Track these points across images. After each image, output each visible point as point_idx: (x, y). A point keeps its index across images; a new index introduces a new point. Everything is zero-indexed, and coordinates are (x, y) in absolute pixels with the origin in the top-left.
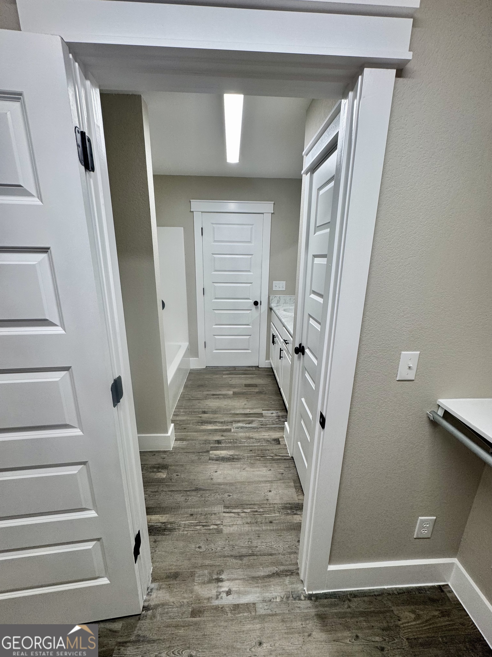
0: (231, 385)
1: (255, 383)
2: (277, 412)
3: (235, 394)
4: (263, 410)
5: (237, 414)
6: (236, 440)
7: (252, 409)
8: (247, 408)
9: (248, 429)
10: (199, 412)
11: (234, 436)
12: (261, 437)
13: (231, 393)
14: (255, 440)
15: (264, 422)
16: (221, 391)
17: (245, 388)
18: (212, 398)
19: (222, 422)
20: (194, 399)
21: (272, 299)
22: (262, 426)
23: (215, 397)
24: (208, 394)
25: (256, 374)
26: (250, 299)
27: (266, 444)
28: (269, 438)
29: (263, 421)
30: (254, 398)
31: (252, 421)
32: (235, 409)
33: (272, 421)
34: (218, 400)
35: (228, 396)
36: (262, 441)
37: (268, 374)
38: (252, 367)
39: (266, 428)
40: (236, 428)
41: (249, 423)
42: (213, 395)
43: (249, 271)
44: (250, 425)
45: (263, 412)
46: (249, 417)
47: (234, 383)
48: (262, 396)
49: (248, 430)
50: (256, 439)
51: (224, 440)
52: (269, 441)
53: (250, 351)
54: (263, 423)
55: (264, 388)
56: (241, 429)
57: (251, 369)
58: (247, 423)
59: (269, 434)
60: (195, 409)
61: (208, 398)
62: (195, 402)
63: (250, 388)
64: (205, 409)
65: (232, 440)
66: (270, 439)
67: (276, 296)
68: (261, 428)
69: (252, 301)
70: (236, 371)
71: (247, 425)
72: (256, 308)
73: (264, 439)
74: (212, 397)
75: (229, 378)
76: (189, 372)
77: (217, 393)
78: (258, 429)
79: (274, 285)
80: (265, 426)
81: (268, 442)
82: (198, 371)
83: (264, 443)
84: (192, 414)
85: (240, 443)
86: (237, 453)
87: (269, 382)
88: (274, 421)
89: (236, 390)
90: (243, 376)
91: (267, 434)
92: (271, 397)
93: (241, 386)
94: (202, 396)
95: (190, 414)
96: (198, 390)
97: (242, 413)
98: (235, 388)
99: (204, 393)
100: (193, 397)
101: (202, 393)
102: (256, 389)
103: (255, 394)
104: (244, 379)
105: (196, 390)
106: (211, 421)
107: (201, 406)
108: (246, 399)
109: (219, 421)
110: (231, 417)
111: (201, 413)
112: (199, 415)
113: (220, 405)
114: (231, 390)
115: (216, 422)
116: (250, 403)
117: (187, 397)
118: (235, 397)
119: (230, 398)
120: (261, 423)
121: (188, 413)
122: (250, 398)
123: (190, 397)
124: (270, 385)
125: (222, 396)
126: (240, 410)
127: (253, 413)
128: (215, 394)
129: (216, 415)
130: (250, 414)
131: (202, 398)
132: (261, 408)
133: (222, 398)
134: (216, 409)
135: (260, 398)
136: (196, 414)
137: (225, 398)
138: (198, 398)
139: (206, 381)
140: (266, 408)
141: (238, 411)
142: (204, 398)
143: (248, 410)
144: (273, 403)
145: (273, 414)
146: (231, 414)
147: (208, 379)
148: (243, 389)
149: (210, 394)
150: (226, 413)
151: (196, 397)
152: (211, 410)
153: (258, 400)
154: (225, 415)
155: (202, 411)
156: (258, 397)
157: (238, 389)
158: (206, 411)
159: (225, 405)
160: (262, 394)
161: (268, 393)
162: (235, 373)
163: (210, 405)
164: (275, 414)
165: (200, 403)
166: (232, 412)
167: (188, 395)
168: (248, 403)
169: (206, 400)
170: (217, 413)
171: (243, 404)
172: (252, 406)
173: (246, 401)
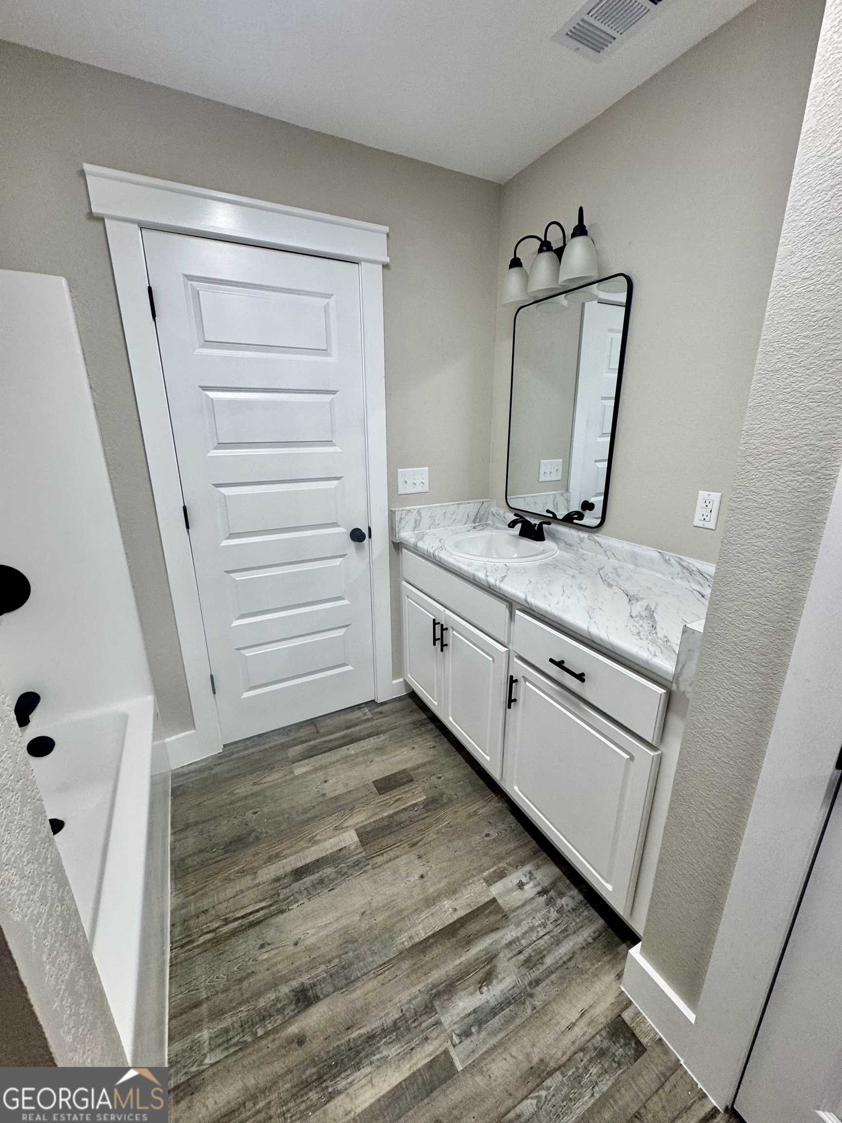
0: (336, 798)
1: (401, 768)
2: (531, 874)
3: (366, 836)
4: (490, 881)
7: (452, 891)
8: (439, 897)
9: (501, 1017)
10: (280, 1011)
11: (483, 1096)
12: (567, 1043)
13: (350, 838)
14: (559, 1076)
15: (524, 943)
16: (315, 843)
17: (383, 797)
18: (300, 892)
20: (234, 933)
21: (401, 519)
22: (533, 976)
23: (308, 880)
24: (277, 880)
25: (384, 732)
26: (338, 526)
28: (591, 1031)
29: (518, 939)
30: (431, 835)
31: (488, 961)
32: (402, 915)
33: (543, 926)
34: (324, 899)
35: (350, 862)
36: (586, 1069)
37: (414, 723)
38: (359, 707)
39: (553, 978)
40: (460, 1038)
41: (488, 979)
42: (299, 873)
43: (329, 443)
44: (496, 991)
45: (496, 890)
46: (470, 941)
47: (340, 790)
48: (447, 817)
49: (506, 1022)
50: (558, 1068)
52: (603, 1052)
53: (349, 668)
54: (526, 955)
55: (434, 778)
56: (483, 1034)
57: (358, 714)
58: (481, 984)
59: (579, 1007)
60: (258, 994)
61: (291, 899)
62: (245, 946)
63: (397, 793)
64: (297, 972)
66: (599, 1033)
67: (409, 511)
68: (538, 982)
69: (344, 531)
70: (324, 735)
71: (489, 996)
72: (358, 549)
73: (583, 1050)
74: (296, 886)
75: (316, 770)
76: (174, 790)
77: (308, 861)
78: (531, 996)
79: (400, 480)
80: (540, 969)
81: (605, 1062)
82: (205, 775)
83: (599, 1075)
84: (257, 1039)
87: (431, 752)
89: (359, 818)
90: (353, 749)
91: (576, 1013)
92: (471, 809)
93: (366, 796)
94: (260, 901)
95: (248, 1038)
96: (234, 871)
97: (437, 929)
98: (353, 808)
99: (259, 880)
100: (227, 922)
101: (252, 880)
102: (416, 793)
103: (425, 815)
104: (361, 763)
105: (226, 874)
106: (352, 1045)
107: (276, 964)
108: (412, 849)
109: (385, 1028)
110: (413, 977)
111: (296, 1011)
112: (293, 1029)
113: (344, 922)
114: (345, 825)
115: (371, 1038)
116: (433, 866)
117: (205, 931)
118: (373, 857)
119: (361, 868)
120: (522, 957)
121: (236, 1039)
122: (422, 839)
123: (216, 925)
124: (444, 760)
125: (329, 871)
126: (423, 915)
127: (468, 912)
128: (302, 867)
129: (358, 993)
130: (462, 922)
131: (262, 909)
132: (474, 873)
133: (336, 879)
134: (339, 956)
135: (447, 829)
136: (275, 1030)
137: (346, 873)
138: (248, 921)
139: (249, 814)
140: (491, 870)
141: (420, 927)
142: (272, 908)
143: (447, 904)
144: (494, 835)
145: (526, 887)
146: (404, 959)
147: (250, 801)
148: (380, 804)
149: (285, 876)
150: (389, 961)
151: (239, 915)
152: (325, 968)
153: (450, 841)
154: (386, 973)
155: (293, 991)
156: (441, 826)
157: (364, 810)
158: (309, 987)
159: (363, 913)
160: (443, 806)
161: (456, 794)
162: (325, 746)
163: (310, 941)
164: (528, 883)
165: (269, 948)
166: (401, 941)
167: (205, 912)
168: (428, 868)
169: (282, 912)
170: (353, 978)
171: (416, 878)
172: (447, 880)
173: (417, 862)
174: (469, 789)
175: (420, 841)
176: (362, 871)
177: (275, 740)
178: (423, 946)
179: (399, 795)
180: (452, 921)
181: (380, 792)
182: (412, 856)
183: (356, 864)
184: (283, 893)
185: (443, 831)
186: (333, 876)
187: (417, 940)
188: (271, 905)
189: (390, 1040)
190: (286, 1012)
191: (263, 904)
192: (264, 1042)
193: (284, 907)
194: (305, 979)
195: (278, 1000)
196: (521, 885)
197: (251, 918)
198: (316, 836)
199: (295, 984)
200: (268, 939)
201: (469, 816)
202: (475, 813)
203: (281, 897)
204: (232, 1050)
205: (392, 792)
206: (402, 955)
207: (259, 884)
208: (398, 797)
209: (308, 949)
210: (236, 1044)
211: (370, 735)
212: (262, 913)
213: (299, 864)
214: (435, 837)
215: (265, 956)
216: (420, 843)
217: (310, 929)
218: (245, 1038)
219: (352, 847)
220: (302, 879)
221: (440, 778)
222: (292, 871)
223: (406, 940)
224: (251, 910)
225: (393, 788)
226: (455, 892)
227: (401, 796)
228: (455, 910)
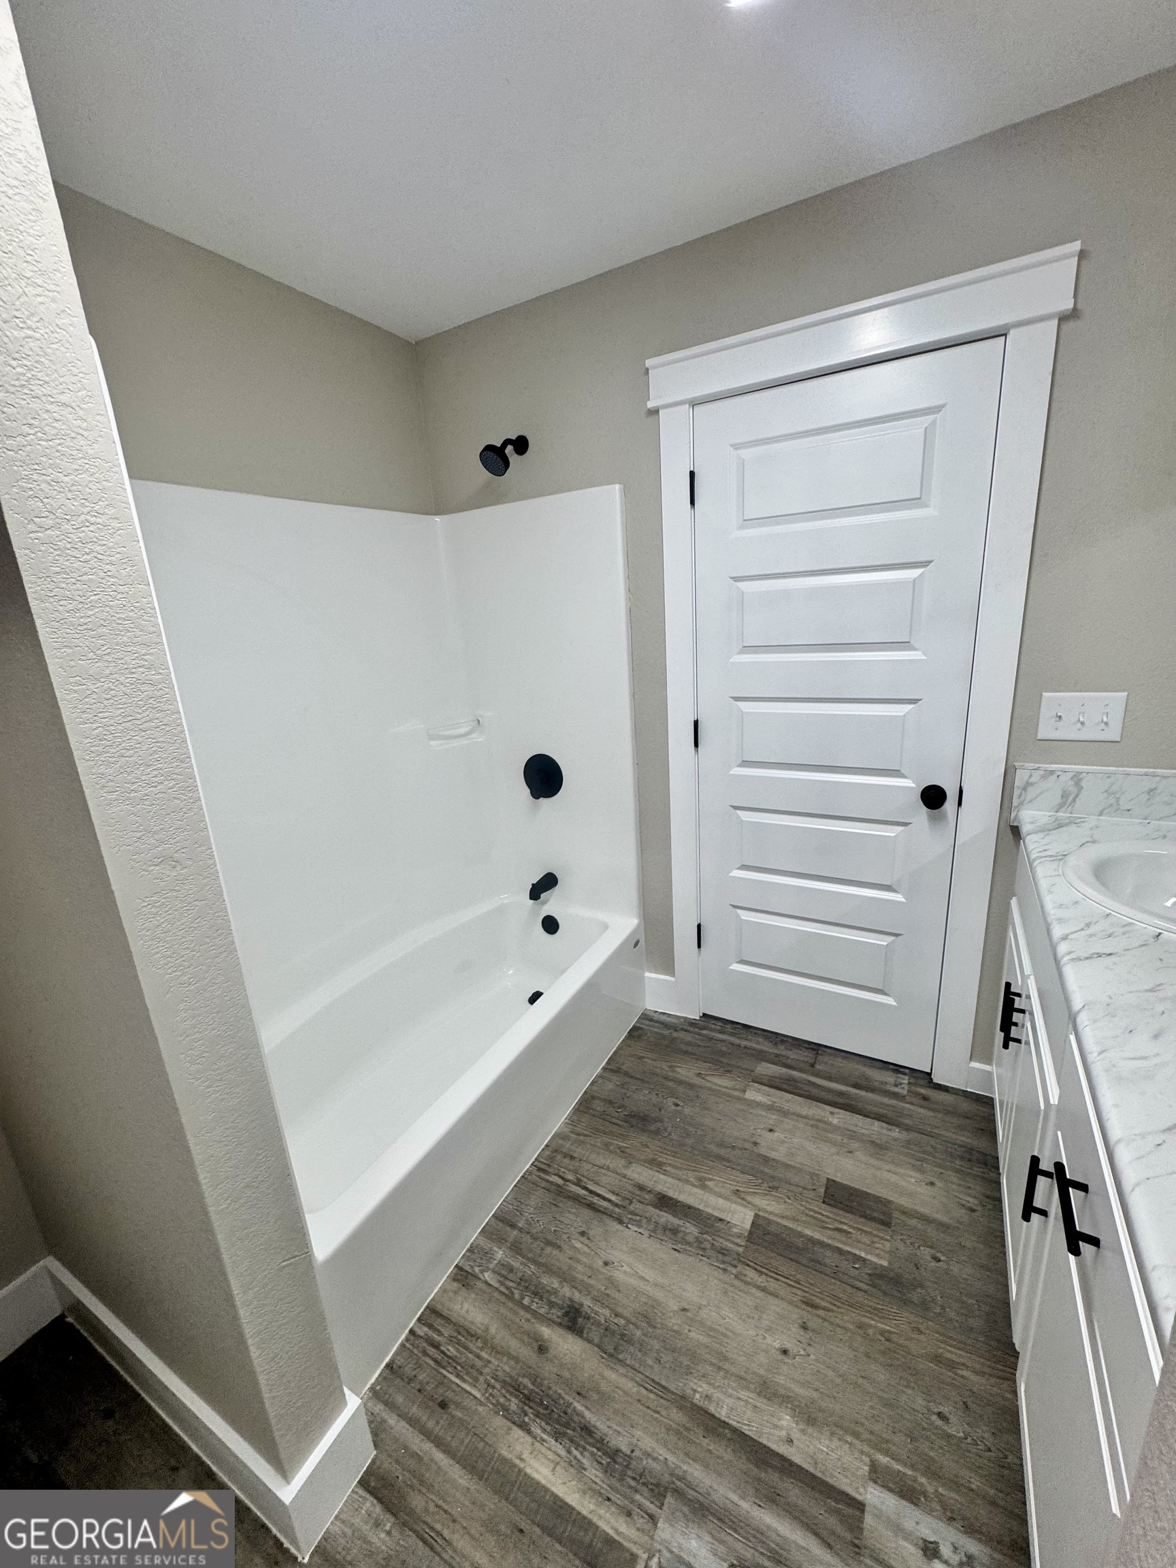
0: (766, 1160)
1: (883, 1193)
2: (965, 1552)
3: (761, 1232)
4: (877, 1473)
7: (809, 1416)
8: (784, 1399)
10: (551, 1305)
13: (741, 1218)
16: (703, 1187)
17: (827, 1211)
18: (649, 1220)
20: (575, 1198)
21: (1028, 784)
23: (666, 1217)
24: (641, 1188)
25: (908, 1129)
26: (903, 776)
30: (849, 1318)
32: (721, 1363)
34: (661, 1251)
35: (720, 1244)
37: (970, 1150)
38: (897, 1069)
42: (664, 1202)
43: (905, 645)
45: (874, 1494)
47: (779, 1154)
48: (900, 1322)
53: (890, 1001)
55: (926, 1253)
57: (888, 1077)
60: (548, 1269)
61: (638, 1220)
62: (574, 1219)
63: (848, 1221)
64: (586, 1289)
67: (1052, 772)
69: (911, 785)
70: (817, 1075)
72: (932, 819)
74: (650, 1210)
75: (770, 1108)
76: (635, 1029)
77: (682, 1198)
79: (1046, 714)
82: (666, 1032)
84: (521, 1304)
87: (961, 1213)
89: (771, 1206)
90: (838, 1118)
92: (951, 1353)
93: (804, 1188)
94: (613, 1193)
95: (517, 1296)
96: (617, 1145)
97: (746, 1430)
98: (775, 1188)
99: (629, 1173)
100: (578, 1183)
101: (624, 1167)
102: (877, 1245)
103: (863, 1286)
104: (834, 1144)
105: (610, 1141)
106: (569, 1411)
107: (578, 1261)
108: (804, 1306)
109: (605, 1442)
110: (673, 1438)
111: (559, 1320)
112: (546, 1331)
113: (659, 1295)
114: (749, 1198)
115: (587, 1430)
116: (812, 1357)
117: (561, 1174)
118: (748, 1265)
119: (724, 1262)
121: (511, 1284)
122: (829, 1310)
123: (570, 1177)
124: (969, 1241)
125: (691, 1230)
126: (743, 1394)
127: (806, 1466)
128: (671, 1199)
129: (613, 1376)
130: (787, 1467)
131: (609, 1201)
132: (866, 1436)
133: (689, 1244)
134: (629, 1321)
135: (880, 1337)
136: (535, 1314)
137: (704, 1249)
138: (591, 1199)
139: (671, 1101)
140: (898, 1467)
141: (729, 1401)
142: (617, 1210)
143: (786, 1420)
144: (956, 1429)
145: (936, 1561)
146: (681, 1408)
147: (681, 1089)
148: (811, 1213)
149: (650, 1191)
150: (663, 1387)
151: (591, 1187)
152: (608, 1315)
153: (867, 1355)
154: (652, 1396)
155: (571, 1300)
156: (873, 1322)
157: (785, 1202)
158: (584, 1313)
159: (684, 1310)
160: (906, 1302)
161: (943, 1308)
162: (806, 1088)
163: (619, 1276)
164: (947, 1563)
165: (586, 1241)
166: (695, 1387)
167: (572, 1158)
168: (802, 1352)
169: (621, 1222)
170: (621, 1357)
171: (777, 1345)
172: (815, 1395)
173: (795, 1329)
174: (976, 1323)
175: (824, 1309)
176: (721, 1266)
177: (758, 1043)
178: (714, 1426)
179: (850, 1226)
180: (774, 1447)
181: (826, 1200)
182: (796, 1314)
183: (723, 1252)
184: (635, 1206)
185: (871, 1332)
186: (690, 1239)
187: (712, 1409)
188: (617, 1205)
189: (599, 1459)
190: (554, 1311)
191: (613, 1198)
192: (522, 1313)
193: (626, 1220)
194: (587, 1302)
195: (556, 1292)
196: (931, 1550)
197: (595, 1200)
198: (710, 1180)
199: (577, 1296)
200: (591, 1233)
201: (937, 1359)
202: (952, 1366)
203: (631, 1208)
204: (502, 1289)
205: (841, 1212)
206: (683, 1402)
207: (625, 1176)
208: (845, 1227)
209: (611, 1281)
210: (508, 1288)
211: (879, 1117)
212: (605, 1204)
213: (671, 1193)
214: (851, 1326)
215: (578, 1245)
216: (821, 1312)
217: (629, 1265)
218: (516, 1291)
219: (735, 1230)
220: (661, 1210)
221: (937, 1260)
222: (660, 1193)
223: (701, 1393)
224: (601, 1193)
225: (849, 1210)
226: (811, 1421)
227: (851, 1230)
228: (790, 1441)
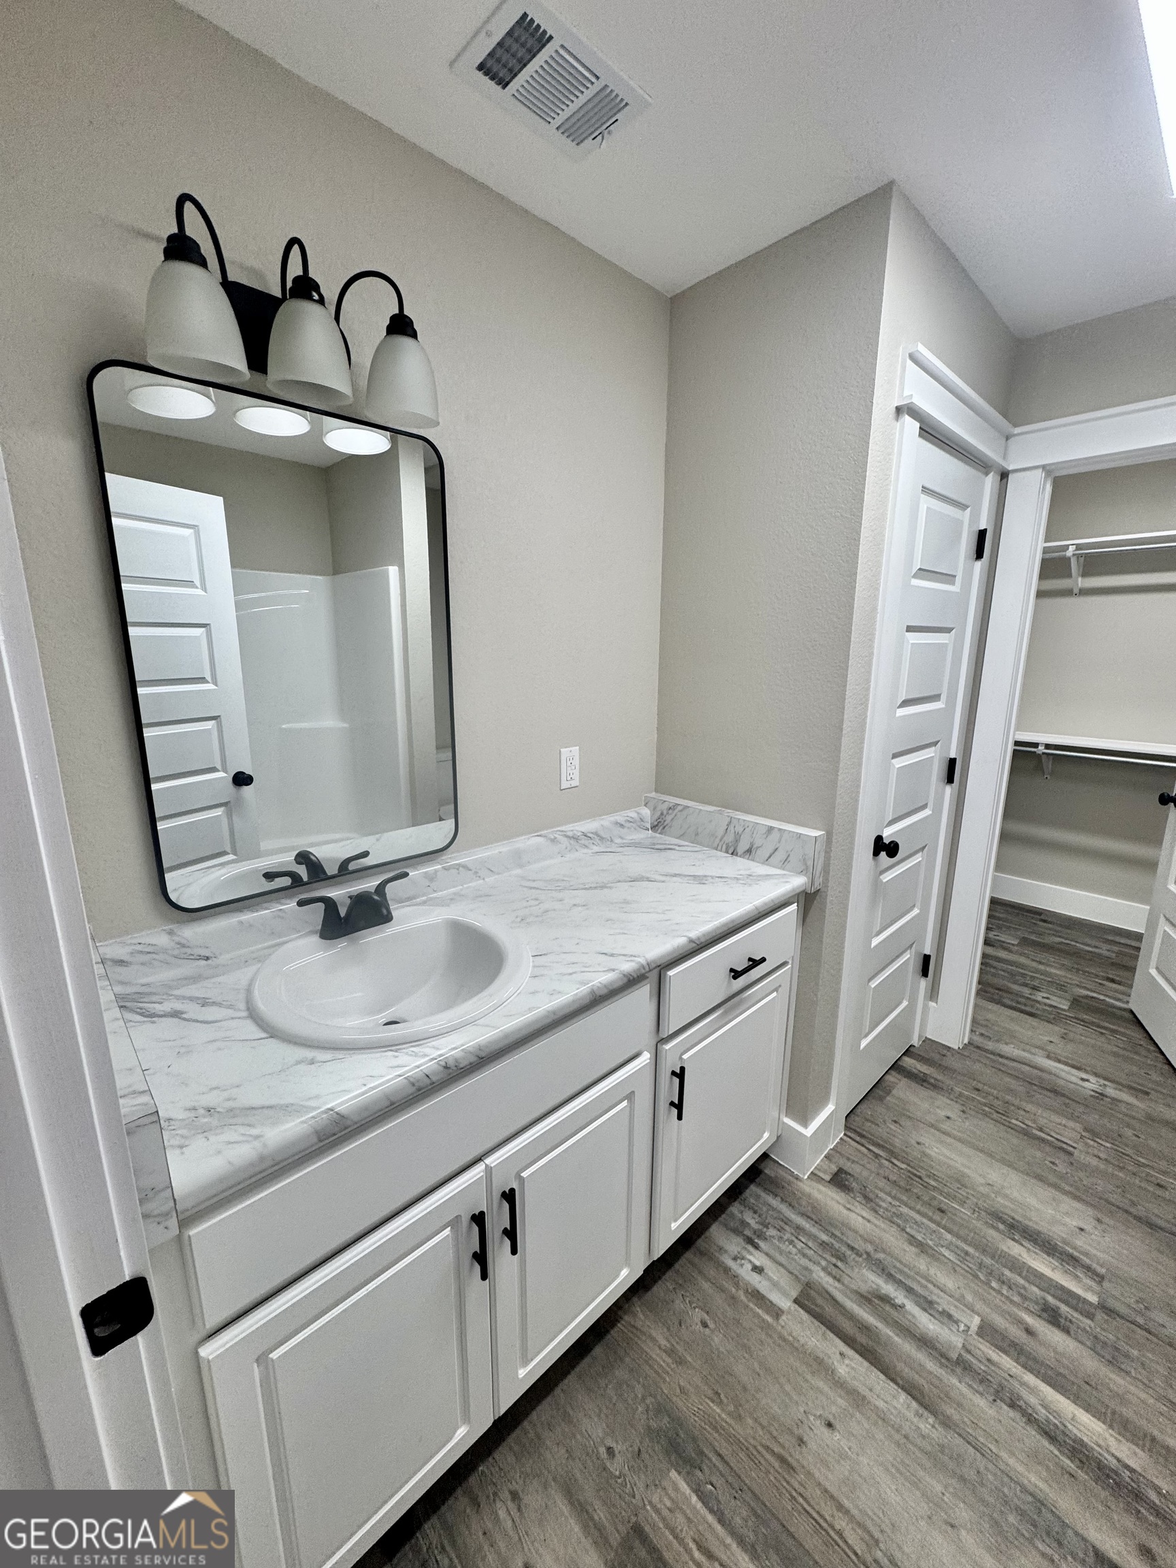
2: (735, 1259)
4: (777, 1313)
5: (911, 1389)
6: (976, 1277)
7: (820, 1365)
8: (840, 1384)
9: (909, 1282)
11: (976, 1293)
12: (880, 1223)
14: (908, 1230)
15: (824, 1263)
19: (1012, 1405)
22: (849, 1253)
27: (881, 1195)
28: (857, 1204)
29: (824, 1269)
31: (869, 1300)
33: (791, 1242)
36: (887, 1210)
39: (838, 1233)
40: (957, 1322)
41: (886, 1299)
44: (888, 1289)
45: (785, 1303)
46: (865, 1328)
49: (909, 1277)
50: (903, 1230)
51: (1027, 1309)
52: (865, 1197)
54: (834, 1260)
56: (935, 1298)
58: (895, 1306)
59: (845, 1211)
65: (994, 1284)
66: (854, 1198)
68: (852, 1249)
71: (900, 1297)
73: (876, 1212)
78: (868, 1254)
80: (837, 1245)
81: (871, 1196)
83: (884, 1201)
85: (967, 1253)
86: (992, 1232)
88: (787, 1236)
91: (853, 1216)
92: (662, 1360)
103: (714, 1459)
108: (795, 1464)
110: (954, 1393)
116: (802, 1410)
120: (839, 1264)
122: (767, 1448)
126: (881, 1404)
127: (832, 1335)
129: (1034, 1480)
130: (849, 1341)
132: (775, 1336)
134: (1030, 1541)
135: (725, 1400)
140: (760, 1311)
141: (897, 1403)
143: (842, 1370)
144: (698, 1315)
145: (758, 1263)
146: (947, 1416)
150: (970, 1444)
153: (745, 1389)
154: (982, 1441)
156: (724, 1416)
159: (951, 1525)
160: (677, 1421)
161: (644, 1399)
164: (750, 1262)
166: (933, 1428)
168: (812, 1418)
171: (837, 1436)
172: (809, 1377)
173: (812, 1445)
174: (620, 1373)
175: (773, 1453)
180: (857, 1356)
182: (805, 1458)
185: (731, 1408)
196: (758, 1270)
201: (681, 1362)
202: (671, 1352)
206: (946, 1422)
214: (750, 1421)
216: (777, 1449)
221: (610, 1451)
223: (925, 1421)
226: (819, 1361)
228: (841, 1354)
